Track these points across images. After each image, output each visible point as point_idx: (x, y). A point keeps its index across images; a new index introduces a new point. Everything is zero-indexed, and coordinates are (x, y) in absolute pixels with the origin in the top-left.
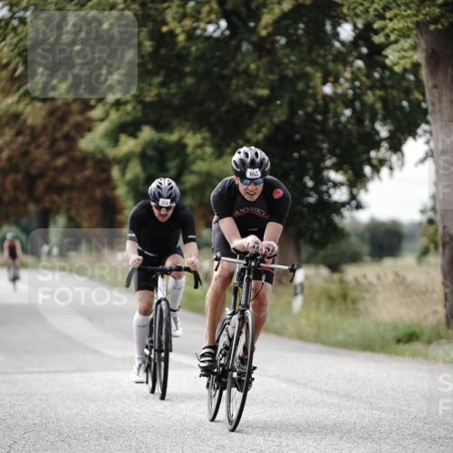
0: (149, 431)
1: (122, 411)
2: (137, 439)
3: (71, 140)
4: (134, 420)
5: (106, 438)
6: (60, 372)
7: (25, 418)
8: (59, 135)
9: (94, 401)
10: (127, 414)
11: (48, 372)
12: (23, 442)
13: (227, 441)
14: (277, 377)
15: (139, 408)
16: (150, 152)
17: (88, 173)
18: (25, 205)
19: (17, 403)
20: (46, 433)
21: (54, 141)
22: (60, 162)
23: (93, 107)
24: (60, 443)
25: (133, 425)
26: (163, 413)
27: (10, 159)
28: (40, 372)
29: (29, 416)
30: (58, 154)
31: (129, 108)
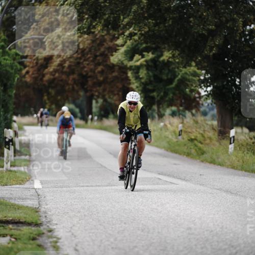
0: (149, 220)
1: (134, 208)
2: (142, 224)
3: (105, 56)
4: (140, 213)
5: (125, 223)
6: (99, 186)
7: (79, 212)
8: (98, 54)
9: (118, 202)
10: (137, 209)
11: (92, 186)
12: (78, 225)
13: (193, 225)
14: (220, 189)
16: (150, 64)
17: (115, 74)
18: (77, 92)
19: (75, 203)
20: (91, 220)
21: (96, 56)
22: (100, 68)
23: (118, 38)
24: (99, 226)
25: (140, 216)
26: (157, 209)
27: (70, 66)
28: (88, 186)
29: (82, 210)
30: (99, 64)
31: (136, 38)
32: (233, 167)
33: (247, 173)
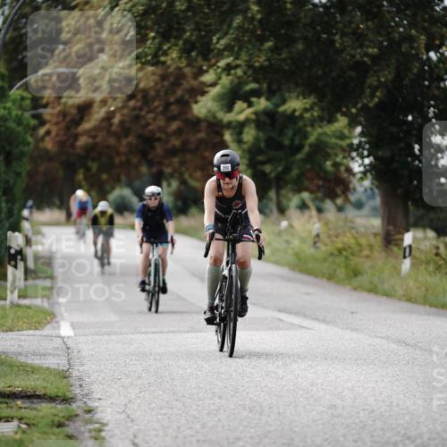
0: (262, 391)
1: (235, 371)
2: (251, 398)
3: (184, 104)
4: (247, 380)
5: (220, 397)
6: (174, 332)
7: (139, 378)
8: (172, 100)
10: (240, 373)
11: (162, 332)
12: (138, 401)
13: (339, 402)
14: (387, 338)
15: (252, 368)
16: (263, 118)
17: (202, 135)
18: (137, 167)
19: (132, 362)
20: (161, 393)
21: (168, 105)
22: (174, 126)
23: (207, 71)
24: (175, 402)
25: (246, 384)
26: (276, 373)
27: (122, 123)
28: (154, 333)
29: (144, 375)
30: (174, 118)
31: (239, 72)
32: (409, 300)
33: (433, 310)
